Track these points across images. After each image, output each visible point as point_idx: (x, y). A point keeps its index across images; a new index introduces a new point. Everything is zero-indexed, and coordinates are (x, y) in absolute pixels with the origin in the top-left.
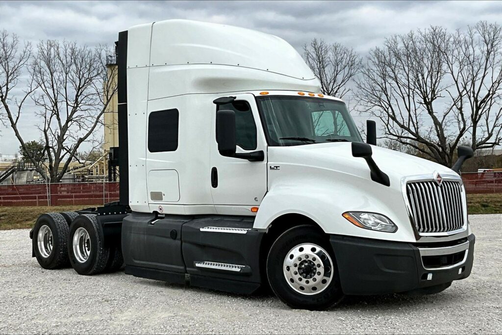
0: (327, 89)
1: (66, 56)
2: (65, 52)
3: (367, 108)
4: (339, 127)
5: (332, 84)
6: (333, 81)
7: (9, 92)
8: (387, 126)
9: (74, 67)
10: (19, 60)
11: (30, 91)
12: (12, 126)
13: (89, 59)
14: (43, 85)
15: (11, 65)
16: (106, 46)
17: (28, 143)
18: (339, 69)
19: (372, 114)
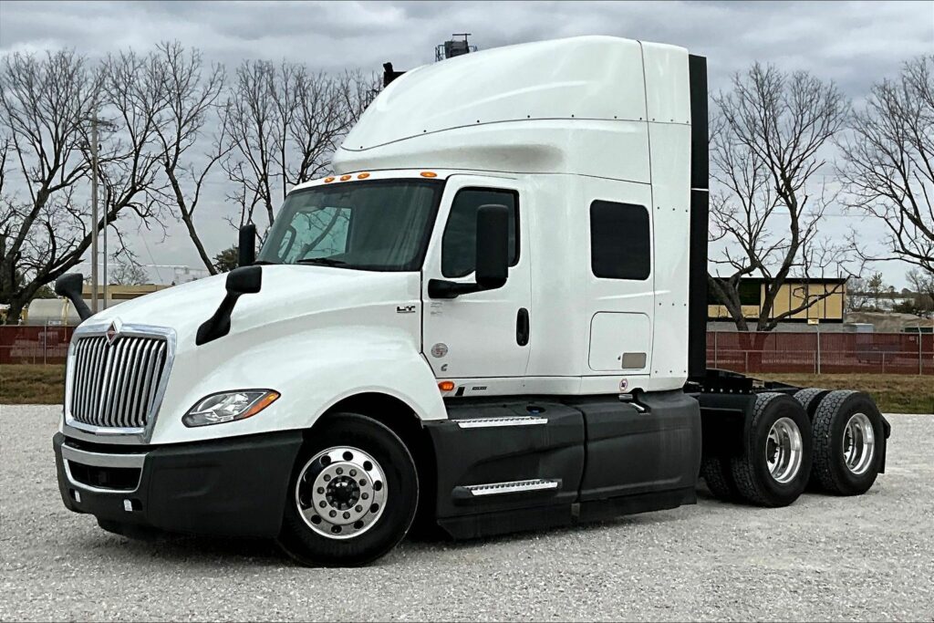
0: (779, 159)
1: (286, 92)
2: (284, 83)
3: (863, 199)
4: (802, 235)
5: (790, 150)
6: (793, 145)
7: (180, 156)
8: (899, 235)
9: (299, 112)
10: (201, 97)
11: (217, 155)
12: (183, 218)
13: (328, 96)
14: (243, 143)
15: (187, 105)
16: (358, 72)
17: (231, 251)
18: (805, 122)
19: (867, 213)
